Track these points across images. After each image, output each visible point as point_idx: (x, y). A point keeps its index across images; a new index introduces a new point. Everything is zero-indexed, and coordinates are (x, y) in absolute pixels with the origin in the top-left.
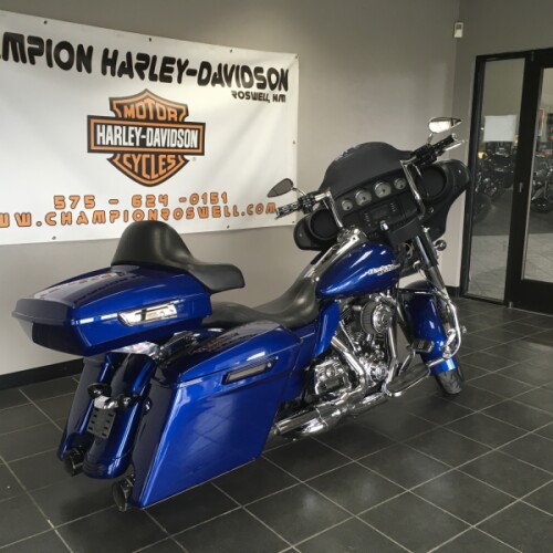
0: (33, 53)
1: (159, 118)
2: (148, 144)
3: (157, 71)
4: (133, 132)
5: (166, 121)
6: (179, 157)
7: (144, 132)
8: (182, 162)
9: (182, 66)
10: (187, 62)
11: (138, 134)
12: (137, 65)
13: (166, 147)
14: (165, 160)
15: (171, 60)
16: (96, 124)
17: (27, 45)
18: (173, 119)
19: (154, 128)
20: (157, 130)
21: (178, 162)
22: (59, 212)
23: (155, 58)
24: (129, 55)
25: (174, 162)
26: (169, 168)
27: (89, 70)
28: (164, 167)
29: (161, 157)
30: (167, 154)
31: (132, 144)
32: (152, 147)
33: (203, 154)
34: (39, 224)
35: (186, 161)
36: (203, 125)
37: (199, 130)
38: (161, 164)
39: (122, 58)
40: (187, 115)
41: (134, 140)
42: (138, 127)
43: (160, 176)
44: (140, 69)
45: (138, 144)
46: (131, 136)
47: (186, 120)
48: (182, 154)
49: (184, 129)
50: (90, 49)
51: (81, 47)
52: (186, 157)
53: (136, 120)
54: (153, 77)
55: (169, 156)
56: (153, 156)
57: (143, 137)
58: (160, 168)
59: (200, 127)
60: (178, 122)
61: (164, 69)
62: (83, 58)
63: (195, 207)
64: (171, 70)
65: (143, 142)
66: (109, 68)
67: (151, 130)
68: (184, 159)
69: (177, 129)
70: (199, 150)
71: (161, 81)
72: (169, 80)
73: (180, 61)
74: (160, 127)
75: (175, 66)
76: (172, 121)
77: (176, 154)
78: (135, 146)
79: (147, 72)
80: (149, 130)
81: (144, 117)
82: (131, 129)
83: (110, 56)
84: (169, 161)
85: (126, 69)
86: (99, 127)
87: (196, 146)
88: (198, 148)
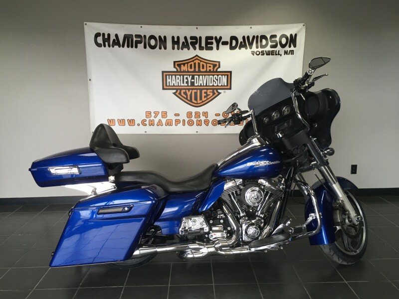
0: (137, 42)
1: (201, 70)
2: (196, 84)
3: (203, 44)
4: (187, 78)
5: (206, 72)
6: (215, 91)
7: (193, 78)
8: (217, 93)
9: (218, 40)
10: (221, 38)
11: (190, 79)
12: (191, 43)
13: (206, 86)
14: (205, 93)
15: (211, 38)
16: (166, 75)
17: (135, 39)
18: (210, 70)
19: (199, 76)
20: (201, 77)
21: (214, 94)
22: (148, 120)
23: (200, 38)
24: (185, 38)
25: (211, 94)
26: (208, 97)
27: (165, 48)
28: (205, 97)
29: (203, 91)
30: (207, 89)
31: (186, 85)
32: (198, 86)
33: (230, 89)
34: (139, 125)
35: (219, 93)
36: (231, 72)
37: (228, 75)
38: (204, 95)
39: (182, 40)
40: (219, 67)
41: (187, 82)
42: (189, 75)
43: (203, 102)
44: (193, 44)
45: (189, 85)
46: (185, 80)
47: (219, 70)
48: (217, 90)
49: (218, 75)
50: (165, 37)
51: (160, 37)
52: (219, 91)
53: (188, 72)
54: (201, 48)
55: (209, 91)
56: (199, 91)
57: (193, 81)
58: (203, 97)
59: (229, 74)
60: (213, 72)
61: (207, 43)
62: (162, 42)
64: (212, 43)
65: (193, 84)
66: (176, 46)
67: (197, 77)
68: (218, 92)
69: (213, 75)
70: (228, 87)
71: (206, 50)
72: (211, 49)
73: (216, 37)
74: (202, 75)
75: (214, 41)
76: (210, 71)
77: (213, 89)
78: (188, 86)
79: (197, 46)
80: (195, 77)
81: (193, 70)
82: (185, 77)
83: (176, 40)
84: (208, 93)
85: (186, 45)
86: (168, 76)
87: (226, 84)
88: (227, 85)
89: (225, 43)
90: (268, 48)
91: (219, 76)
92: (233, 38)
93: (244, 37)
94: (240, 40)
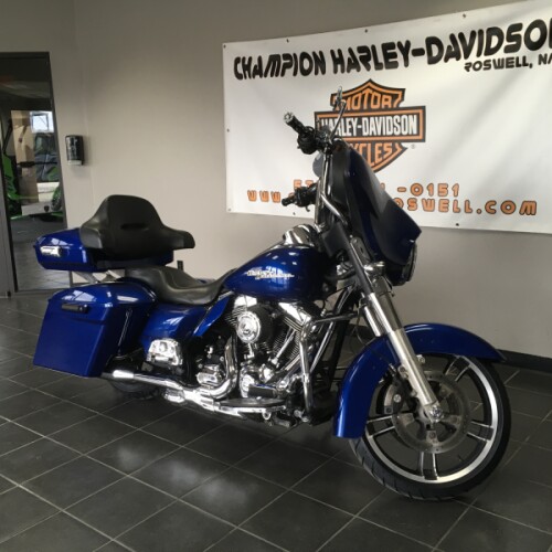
1: (373, 106)
2: (365, 134)
3: (381, 59)
4: (350, 123)
5: (380, 109)
6: (397, 145)
7: (360, 122)
8: (399, 150)
9: (405, 49)
10: (408, 43)
11: (354, 124)
12: (361, 58)
13: (382, 135)
14: (381, 148)
15: (391, 46)
16: (320, 119)
17: (283, 62)
18: (386, 106)
19: (369, 117)
20: (372, 119)
21: (394, 150)
23: (373, 47)
24: (350, 51)
25: (390, 151)
26: (385, 156)
27: (324, 72)
28: (380, 156)
29: (377, 145)
30: (383, 142)
31: (350, 134)
32: (369, 136)
33: (423, 140)
35: (404, 149)
36: (423, 108)
37: (418, 115)
38: (377, 152)
39: (346, 56)
40: (403, 99)
41: (351, 130)
42: (354, 117)
43: (376, 165)
44: (365, 60)
45: (355, 134)
46: (348, 127)
47: (402, 105)
48: (400, 142)
49: (400, 115)
50: (321, 53)
51: (314, 54)
52: (404, 145)
53: (352, 111)
54: (378, 66)
55: (386, 145)
56: (369, 145)
57: (359, 127)
58: (376, 156)
59: (420, 112)
60: (392, 109)
61: (387, 56)
62: (319, 62)
63: (419, 199)
64: (395, 55)
65: (360, 132)
66: (339, 66)
67: (366, 119)
68: (401, 147)
69: (393, 116)
70: (420, 136)
71: (387, 68)
72: (395, 65)
73: (400, 44)
74: (374, 116)
75: (397, 50)
76: (386, 109)
77: (393, 142)
78: (352, 136)
79: (372, 63)
80: (364, 119)
81: (358, 108)
82: (348, 120)
83: (337, 56)
84: (385, 149)
85: (353, 64)
86: (323, 121)
87: (415, 132)
88: (418, 134)
89: (418, 52)
90: (500, 55)
91: (404, 117)
92: (431, 41)
93: (452, 37)
94: (446, 43)
